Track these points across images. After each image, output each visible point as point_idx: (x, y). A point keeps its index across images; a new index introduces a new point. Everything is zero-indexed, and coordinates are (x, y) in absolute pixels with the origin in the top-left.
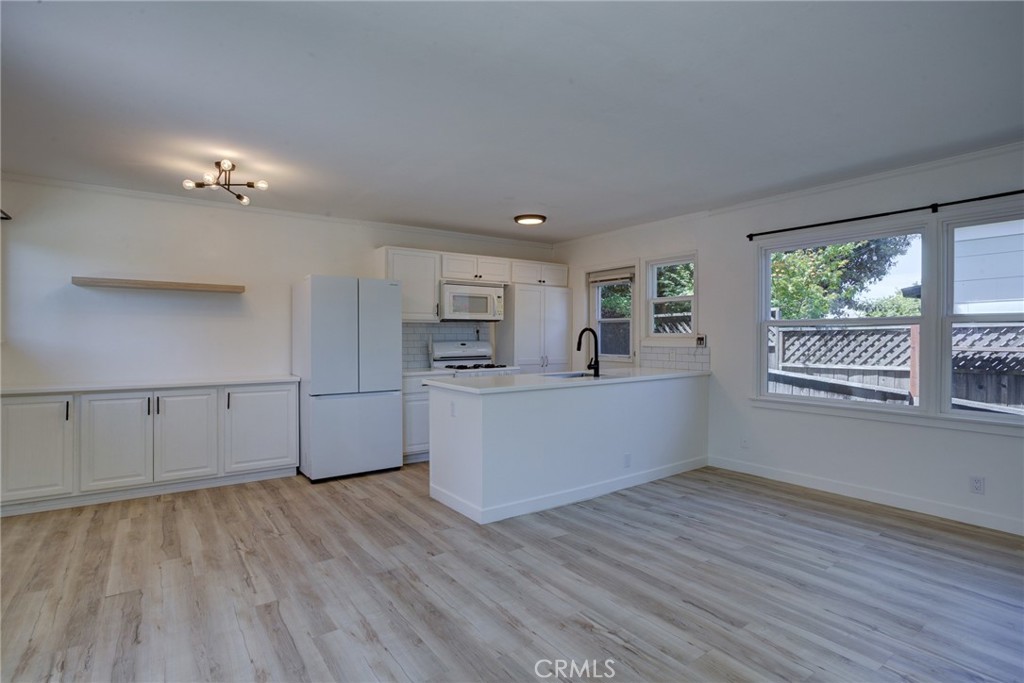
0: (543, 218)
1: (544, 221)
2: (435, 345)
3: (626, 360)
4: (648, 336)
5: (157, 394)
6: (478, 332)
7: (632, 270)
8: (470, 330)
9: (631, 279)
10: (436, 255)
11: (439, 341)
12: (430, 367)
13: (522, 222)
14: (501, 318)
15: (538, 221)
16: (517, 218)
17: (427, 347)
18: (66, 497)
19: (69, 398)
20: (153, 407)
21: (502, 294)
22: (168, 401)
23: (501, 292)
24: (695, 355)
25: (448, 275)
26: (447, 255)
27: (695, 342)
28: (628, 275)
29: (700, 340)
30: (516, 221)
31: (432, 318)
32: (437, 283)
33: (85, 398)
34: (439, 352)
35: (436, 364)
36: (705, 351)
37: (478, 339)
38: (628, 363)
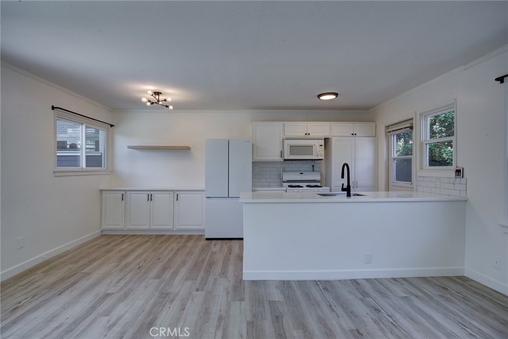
0: (336, 94)
1: (337, 97)
2: (283, 173)
3: (410, 186)
4: (422, 168)
5: (152, 193)
6: (313, 166)
7: (410, 122)
8: (308, 166)
9: (411, 128)
10: (280, 124)
11: (287, 171)
12: (282, 186)
13: (323, 98)
14: (322, 157)
15: (333, 97)
16: (319, 96)
17: (280, 175)
18: (122, 230)
19: (123, 193)
20: (150, 198)
21: (323, 144)
22: (156, 196)
23: (322, 142)
24: (454, 184)
25: (288, 134)
26: (287, 123)
27: (454, 174)
28: (409, 125)
29: (458, 172)
30: (319, 98)
31: (278, 158)
32: (281, 139)
33: (129, 192)
34: (286, 177)
35: (284, 184)
36: (463, 180)
37: (313, 171)
38: (411, 188)
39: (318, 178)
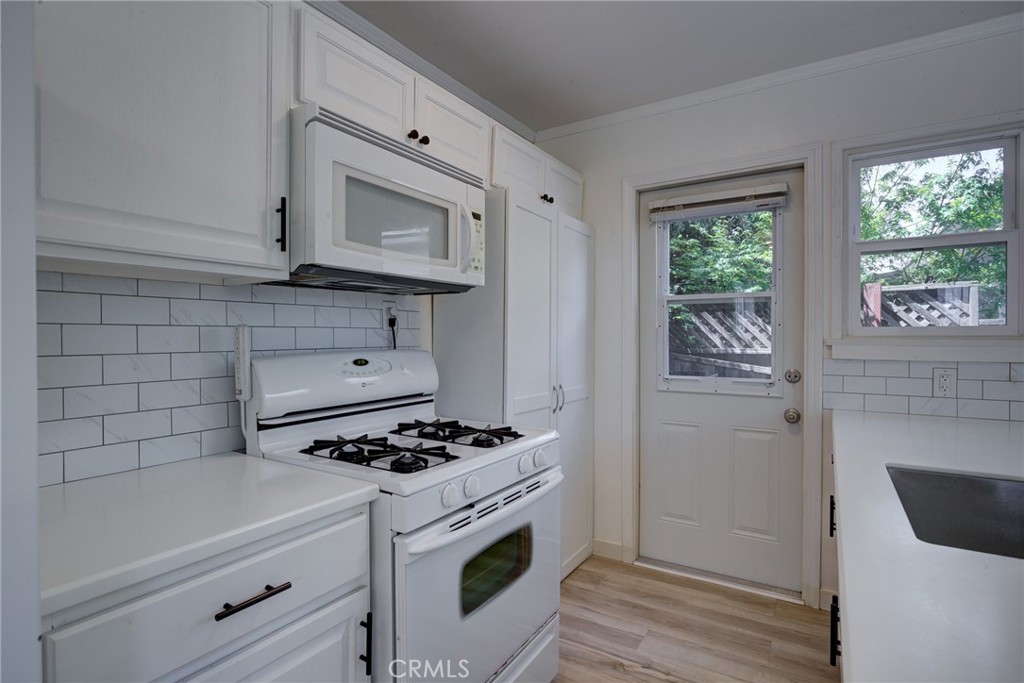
2: (259, 366)
6: (392, 322)
11: (276, 353)
12: (243, 450)
14: (477, 278)
21: (482, 210)
23: (480, 201)
31: (258, 255)
35: (267, 442)
37: (391, 344)
38: (768, 397)
39: (419, 375)
